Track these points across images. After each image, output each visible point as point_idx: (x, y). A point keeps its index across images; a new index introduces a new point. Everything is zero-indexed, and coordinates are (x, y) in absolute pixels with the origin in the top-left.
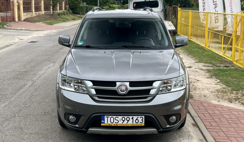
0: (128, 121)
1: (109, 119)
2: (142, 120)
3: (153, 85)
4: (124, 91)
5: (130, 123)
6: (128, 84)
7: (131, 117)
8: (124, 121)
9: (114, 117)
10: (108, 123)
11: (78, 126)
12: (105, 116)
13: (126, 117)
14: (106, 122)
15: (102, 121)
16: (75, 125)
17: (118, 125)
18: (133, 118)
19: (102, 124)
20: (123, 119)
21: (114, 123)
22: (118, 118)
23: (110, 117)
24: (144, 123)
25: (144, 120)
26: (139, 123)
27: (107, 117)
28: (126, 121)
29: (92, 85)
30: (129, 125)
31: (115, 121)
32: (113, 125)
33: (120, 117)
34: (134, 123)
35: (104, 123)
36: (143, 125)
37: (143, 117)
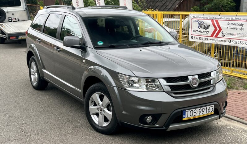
0: (203, 112)
1: (189, 112)
2: (212, 109)
3: (211, 76)
4: (196, 84)
5: (205, 113)
6: (197, 77)
7: (205, 108)
8: (200, 112)
9: (193, 110)
10: (189, 117)
11: (157, 126)
12: (186, 111)
13: (202, 108)
14: (186, 116)
15: (184, 116)
16: (154, 125)
17: (196, 117)
18: (206, 109)
19: (184, 119)
20: (200, 111)
21: (193, 116)
22: (196, 110)
23: (190, 110)
24: (213, 111)
25: (213, 109)
26: (210, 112)
27: (188, 111)
28: (202, 112)
29: (166, 82)
30: (204, 116)
31: (193, 114)
32: (192, 118)
33: (198, 109)
34: (207, 112)
35: (185, 118)
36: (213, 113)
37: (213, 105)
